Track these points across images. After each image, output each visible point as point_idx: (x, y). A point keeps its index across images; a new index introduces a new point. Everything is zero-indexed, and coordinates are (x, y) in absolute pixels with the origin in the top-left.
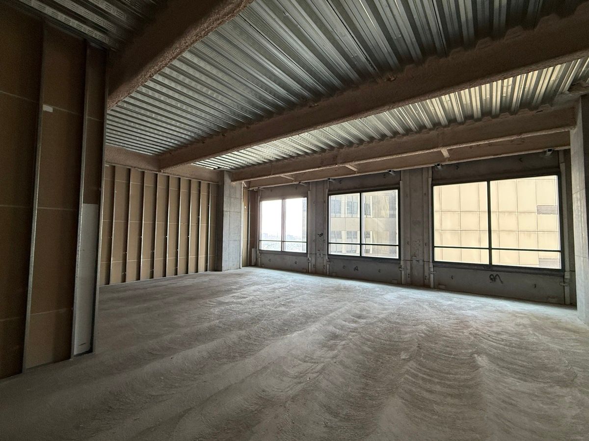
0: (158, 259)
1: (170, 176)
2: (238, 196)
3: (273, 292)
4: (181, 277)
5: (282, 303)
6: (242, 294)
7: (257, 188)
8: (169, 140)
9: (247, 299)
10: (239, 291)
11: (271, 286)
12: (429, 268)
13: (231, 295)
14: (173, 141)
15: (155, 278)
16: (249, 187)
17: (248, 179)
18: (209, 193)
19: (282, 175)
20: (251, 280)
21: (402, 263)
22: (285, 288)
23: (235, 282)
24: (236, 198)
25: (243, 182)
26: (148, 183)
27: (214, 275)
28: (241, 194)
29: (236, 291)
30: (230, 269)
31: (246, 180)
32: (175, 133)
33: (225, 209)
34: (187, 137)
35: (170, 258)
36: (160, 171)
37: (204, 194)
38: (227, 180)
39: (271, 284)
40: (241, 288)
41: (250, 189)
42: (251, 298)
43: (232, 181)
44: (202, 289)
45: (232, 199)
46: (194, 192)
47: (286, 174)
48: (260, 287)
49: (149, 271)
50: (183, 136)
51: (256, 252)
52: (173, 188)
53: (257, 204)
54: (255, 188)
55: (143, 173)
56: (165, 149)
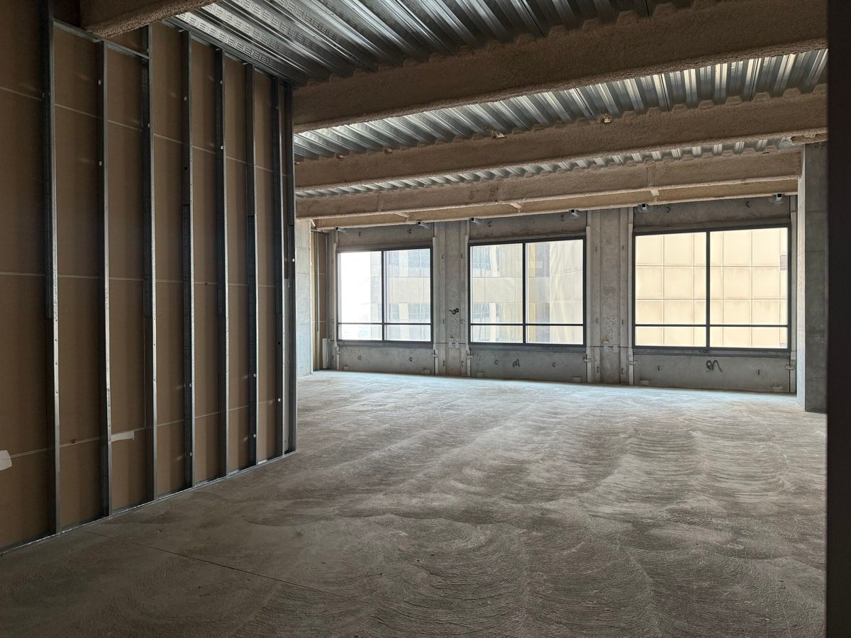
2: (305, 244)
12: (627, 357)
19: (398, 212)
21: (588, 351)
25: (311, 219)
28: (309, 241)
41: (319, 230)
51: (332, 344)
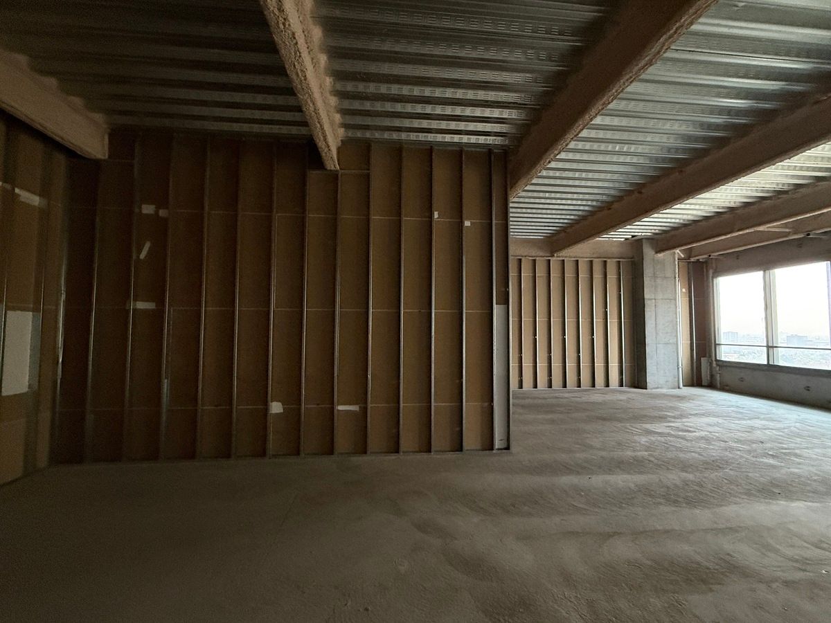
0: (556, 365)
1: (565, 259)
2: (669, 274)
3: (748, 432)
4: (586, 390)
5: (770, 453)
6: (685, 426)
7: (706, 256)
8: (563, 217)
9: (695, 434)
10: (679, 420)
11: (745, 422)
13: (666, 424)
14: (568, 217)
15: (553, 388)
16: (689, 257)
17: (685, 244)
18: (620, 275)
19: (761, 228)
20: (701, 408)
22: (778, 430)
23: (671, 407)
24: (665, 278)
25: (677, 251)
26: (541, 272)
27: (634, 393)
28: (675, 271)
29: (673, 420)
30: (661, 388)
31: (683, 248)
32: (571, 207)
33: (647, 296)
34: (587, 208)
35: (570, 365)
36: (553, 256)
37: (612, 277)
38: (648, 252)
39: (744, 420)
40: (681, 416)
41: (692, 260)
42: (703, 434)
43: (656, 253)
44: (618, 409)
45: (659, 281)
46: (598, 277)
47: (769, 225)
48: (720, 421)
49: (546, 378)
50: (582, 208)
51: (711, 364)
52: (569, 275)
53: (708, 283)
54: (702, 258)
55: (534, 261)
56: (558, 228)
